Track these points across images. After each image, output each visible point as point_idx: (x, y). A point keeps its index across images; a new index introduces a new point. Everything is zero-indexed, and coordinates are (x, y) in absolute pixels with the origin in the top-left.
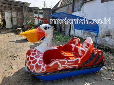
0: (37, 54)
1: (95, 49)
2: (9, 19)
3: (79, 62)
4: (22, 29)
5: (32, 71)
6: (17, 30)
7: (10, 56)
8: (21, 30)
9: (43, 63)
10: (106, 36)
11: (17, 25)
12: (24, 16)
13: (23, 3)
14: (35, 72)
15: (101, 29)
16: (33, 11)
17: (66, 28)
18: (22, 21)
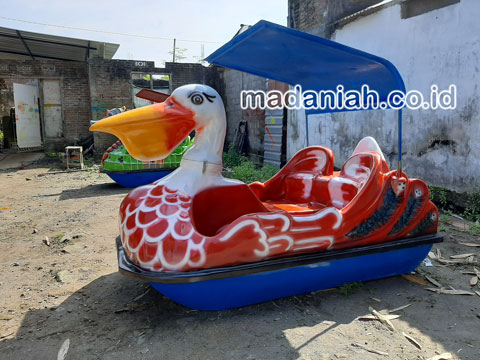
0: (164, 201)
1: (394, 174)
2: (31, 110)
3: (336, 226)
4: (84, 150)
5: (149, 265)
6: (63, 154)
7: (45, 242)
8: (81, 155)
9: (193, 231)
10: (433, 145)
11: (63, 136)
12: (93, 99)
13: (86, 45)
14: (161, 270)
15: (409, 120)
16: (128, 77)
17: (267, 135)
18: (84, 117)
